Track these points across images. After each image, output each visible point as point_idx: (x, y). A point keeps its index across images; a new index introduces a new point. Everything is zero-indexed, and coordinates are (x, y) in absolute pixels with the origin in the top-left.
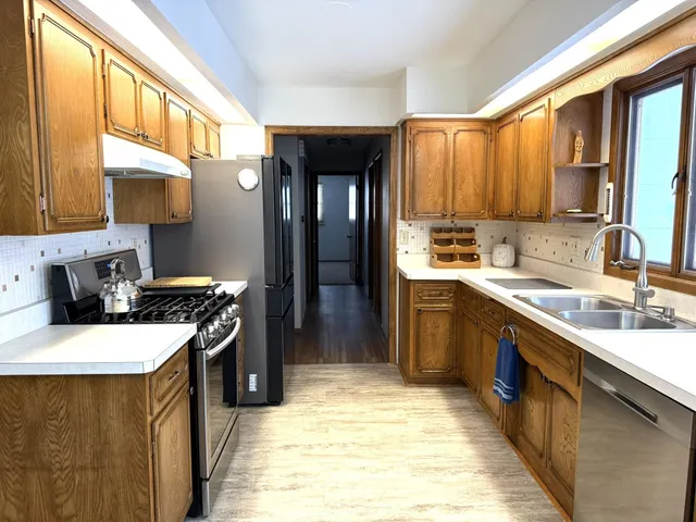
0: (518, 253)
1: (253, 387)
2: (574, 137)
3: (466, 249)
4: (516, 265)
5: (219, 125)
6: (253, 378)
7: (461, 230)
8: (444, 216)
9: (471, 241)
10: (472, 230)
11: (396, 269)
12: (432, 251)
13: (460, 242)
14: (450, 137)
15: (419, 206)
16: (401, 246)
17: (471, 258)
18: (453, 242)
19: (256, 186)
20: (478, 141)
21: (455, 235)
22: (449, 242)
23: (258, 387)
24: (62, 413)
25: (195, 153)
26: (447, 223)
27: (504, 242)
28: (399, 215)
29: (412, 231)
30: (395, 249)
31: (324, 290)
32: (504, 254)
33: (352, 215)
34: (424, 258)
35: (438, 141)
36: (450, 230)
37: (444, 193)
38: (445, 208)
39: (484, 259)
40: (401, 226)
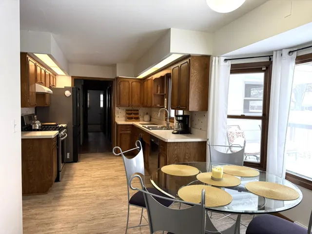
0: (151, 117)
1: (68, 157)
2: (158, 86)
3: (136, 116)
4: (150, 121)
5: (55, 75)
6: (68, 154)
7: (135, 110)
8: (129, 106)
9: (138, 114)
10: (138, 110)
11: (115, 122)
12: (126, 117)
13: (134, 114)
14: (130, 83)
15: (122, 103)
16: (117, 115)
17: (137, 119)
18: (132, 114)
19: (70, 96)
20: (139, 85)
21: (132, 112)
22: (131, 114)
23: (70, 157)
24: (31, 148)
25: (51, 85)
26: (130, 108)
27: (147, 114)
28: (116, 105)
29: (120, 111)
30: (115, 116)
31: (90, 134)
32: (147, 118)
33: (102, 105)
34: (124, 119)
35: (127, 84)
36: (131, 110)
37: (129, 99)
38: (129, 103)
39: (141, 119)
40: (117, 109)
